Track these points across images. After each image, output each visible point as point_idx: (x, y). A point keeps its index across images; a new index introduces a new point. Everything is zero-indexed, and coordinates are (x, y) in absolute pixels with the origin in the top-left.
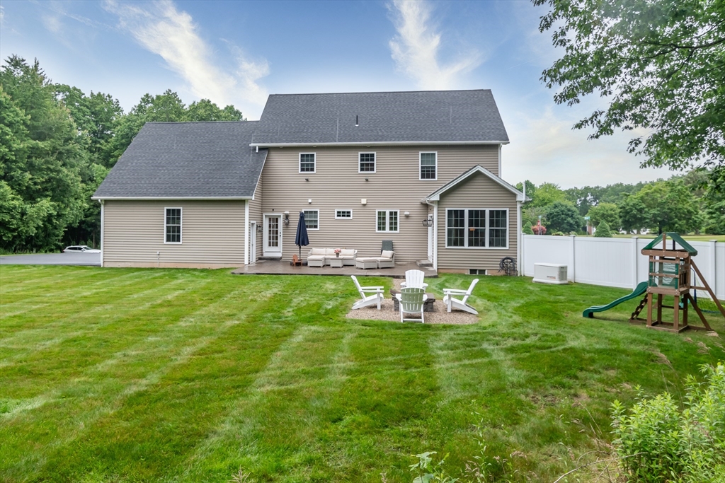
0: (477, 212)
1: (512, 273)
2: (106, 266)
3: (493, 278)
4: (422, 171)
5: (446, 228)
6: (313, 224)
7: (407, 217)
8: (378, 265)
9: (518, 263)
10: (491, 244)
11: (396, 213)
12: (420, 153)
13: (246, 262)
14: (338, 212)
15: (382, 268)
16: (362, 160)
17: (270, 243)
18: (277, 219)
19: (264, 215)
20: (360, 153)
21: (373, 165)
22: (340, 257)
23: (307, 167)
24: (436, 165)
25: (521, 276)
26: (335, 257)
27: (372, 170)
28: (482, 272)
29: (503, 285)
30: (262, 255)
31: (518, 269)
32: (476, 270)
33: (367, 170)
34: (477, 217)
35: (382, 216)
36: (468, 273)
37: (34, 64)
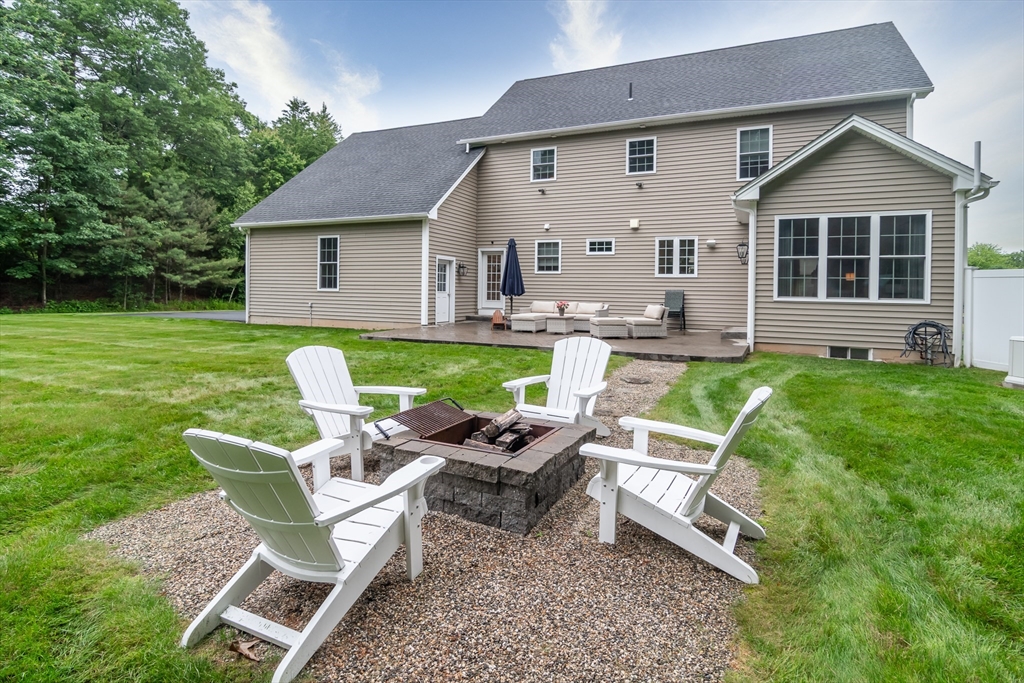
0: (849, 221)
1: (940, 359)
2: (252, 322)
3: (887, 368)
4: (742, 164)
5: (776, 257)
6: (552, 264)
7: (712, 248)
8: (630, 332)
9: (956, 336)
10: (883, 293)
11: (691, 243)
12: (739, 130)
13: (424, 321)
14: (592, 244)
15: (639, 338)
16: (632, 153)
17: (489, 294)
18: (499, 257)
19: (479, 250)
20: (628, 141)
21: (650, 159)
22: (566, 315)
23: (544, 171)
24: (771, 151)
25: (963, 366)
26: (558, 315)
27: (650, 168)
28: (861, 353)
29: (914, 392)
30: (477, 313)
31: (955, 350)
32: (846, 349)
33: (641, 169)
34: (849, 234)
35: (666, 247)
36: (825, 354)
37: (322, 109)
